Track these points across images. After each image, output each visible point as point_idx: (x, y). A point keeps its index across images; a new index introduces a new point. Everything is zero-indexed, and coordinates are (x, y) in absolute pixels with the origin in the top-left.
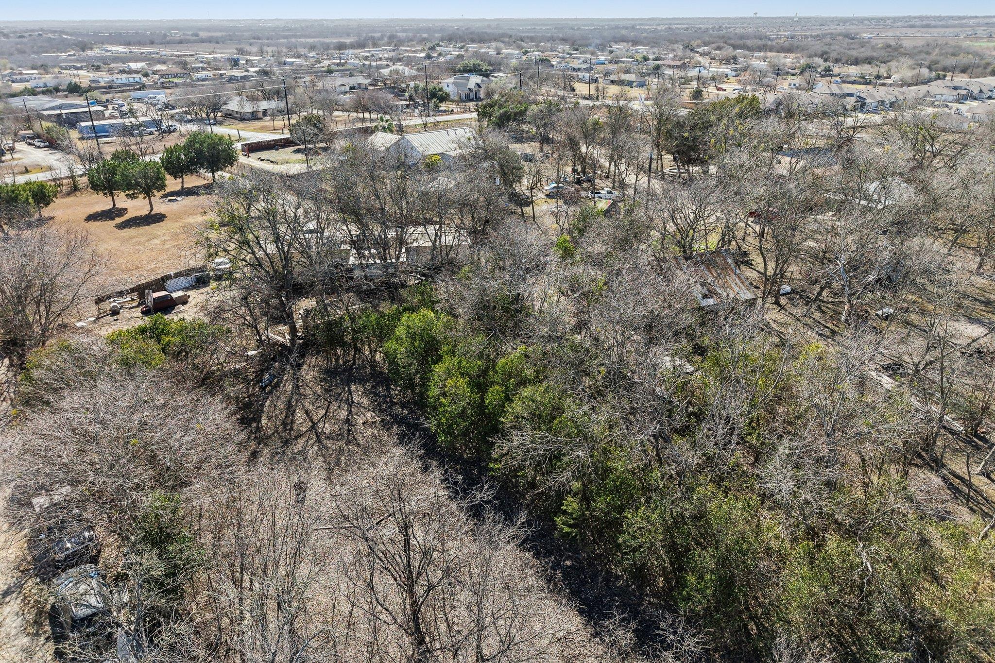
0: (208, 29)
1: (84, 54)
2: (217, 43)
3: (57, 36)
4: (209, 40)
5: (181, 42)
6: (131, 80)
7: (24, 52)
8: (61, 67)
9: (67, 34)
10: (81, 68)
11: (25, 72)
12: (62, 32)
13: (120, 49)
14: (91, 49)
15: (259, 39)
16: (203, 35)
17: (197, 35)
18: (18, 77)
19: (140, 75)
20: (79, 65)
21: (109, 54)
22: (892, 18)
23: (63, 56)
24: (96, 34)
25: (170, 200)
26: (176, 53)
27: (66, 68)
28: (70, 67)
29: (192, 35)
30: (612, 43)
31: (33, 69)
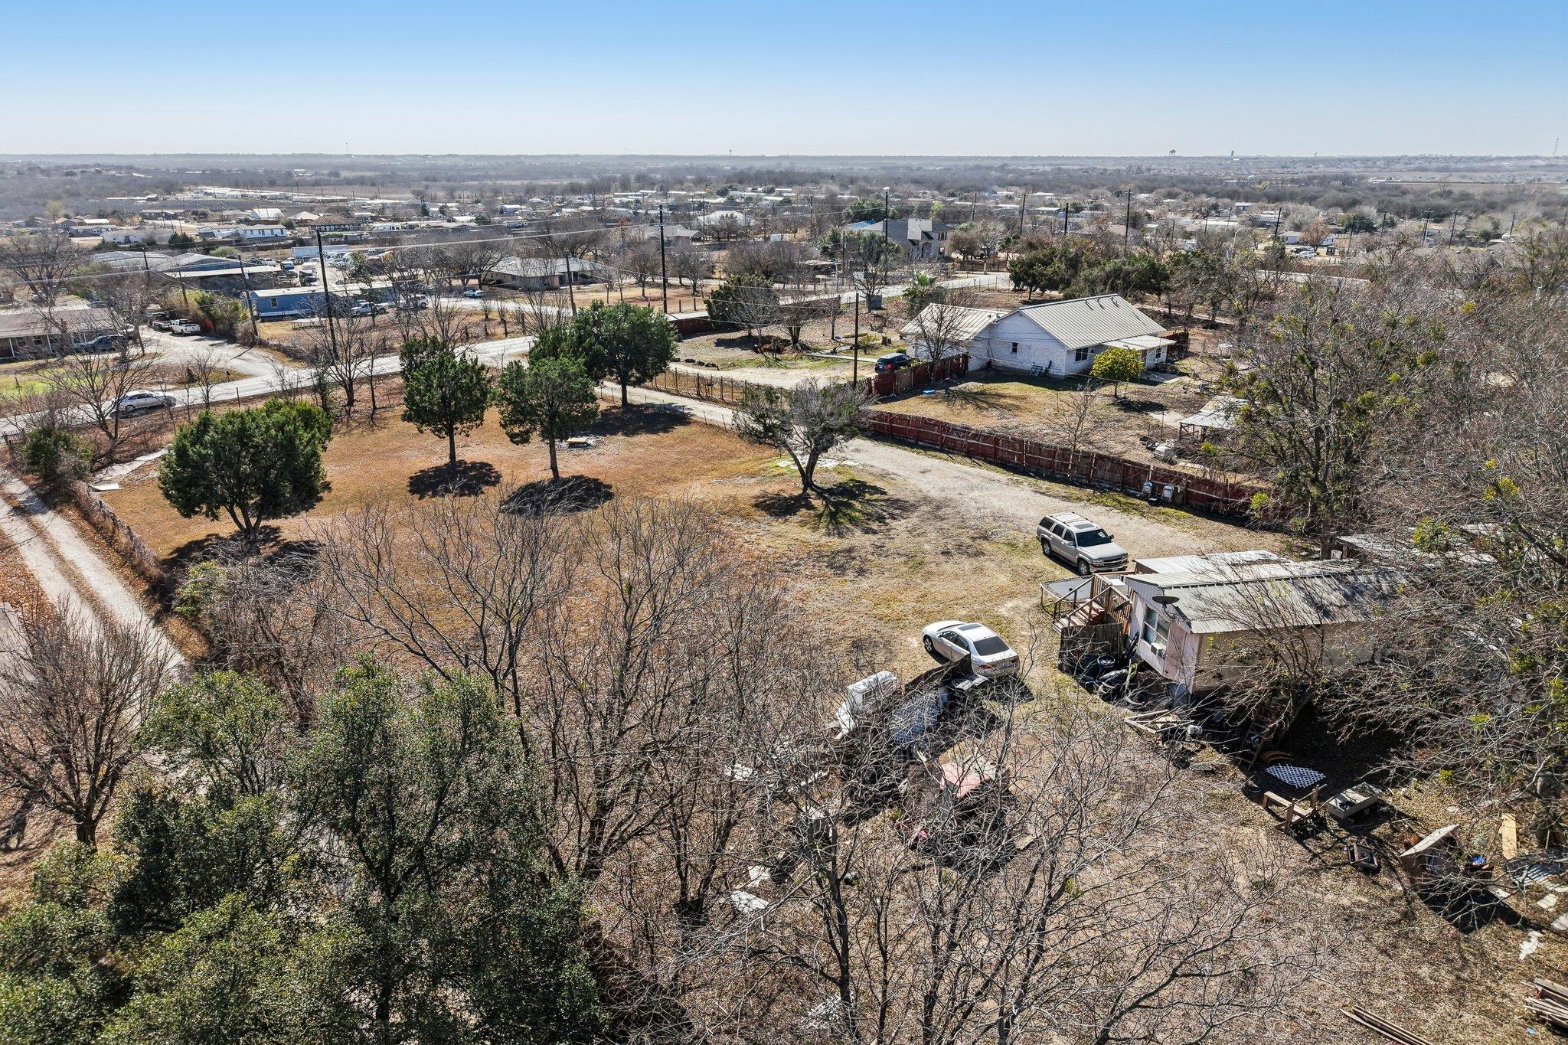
0: (351, 167)
1: (172, 198)
2: (373, 185)
3: (124, 174)
4: (362, 182)
5: (317, 183)
6: (268, 233)
7: (78, 195)
8: (144, 216)
9: (138, 171)
10: (175, 217)
11: (87, 221)
12: (130, 168)
13: (228, 191)
14: (182, 191)
15: (435, 180)
16: (344, 174)
17: (337, 175)
18: (80, 228)
19: (280, 226)
20: (171, 212)
21: (210, 198)
22: (1384, 158)
23: (141, 200)
24: (182, 171)
25: (572, 445)
26: (320, 198)
27: (150, 217)
28: (157, 216)
29: (330, 174)
30: (996, 188)
31: (100, 216)
